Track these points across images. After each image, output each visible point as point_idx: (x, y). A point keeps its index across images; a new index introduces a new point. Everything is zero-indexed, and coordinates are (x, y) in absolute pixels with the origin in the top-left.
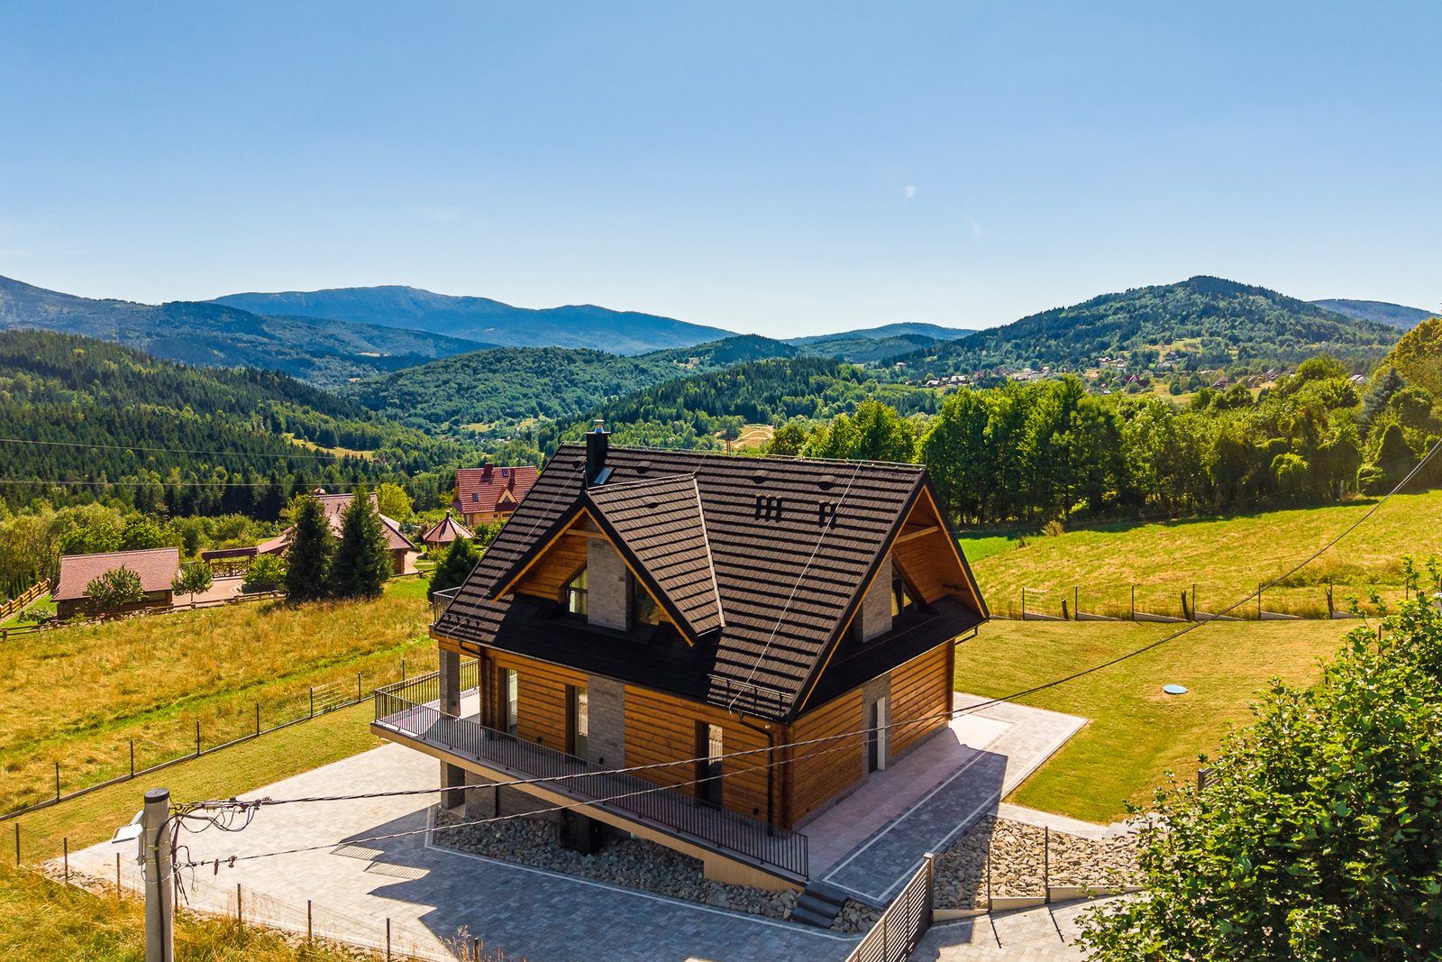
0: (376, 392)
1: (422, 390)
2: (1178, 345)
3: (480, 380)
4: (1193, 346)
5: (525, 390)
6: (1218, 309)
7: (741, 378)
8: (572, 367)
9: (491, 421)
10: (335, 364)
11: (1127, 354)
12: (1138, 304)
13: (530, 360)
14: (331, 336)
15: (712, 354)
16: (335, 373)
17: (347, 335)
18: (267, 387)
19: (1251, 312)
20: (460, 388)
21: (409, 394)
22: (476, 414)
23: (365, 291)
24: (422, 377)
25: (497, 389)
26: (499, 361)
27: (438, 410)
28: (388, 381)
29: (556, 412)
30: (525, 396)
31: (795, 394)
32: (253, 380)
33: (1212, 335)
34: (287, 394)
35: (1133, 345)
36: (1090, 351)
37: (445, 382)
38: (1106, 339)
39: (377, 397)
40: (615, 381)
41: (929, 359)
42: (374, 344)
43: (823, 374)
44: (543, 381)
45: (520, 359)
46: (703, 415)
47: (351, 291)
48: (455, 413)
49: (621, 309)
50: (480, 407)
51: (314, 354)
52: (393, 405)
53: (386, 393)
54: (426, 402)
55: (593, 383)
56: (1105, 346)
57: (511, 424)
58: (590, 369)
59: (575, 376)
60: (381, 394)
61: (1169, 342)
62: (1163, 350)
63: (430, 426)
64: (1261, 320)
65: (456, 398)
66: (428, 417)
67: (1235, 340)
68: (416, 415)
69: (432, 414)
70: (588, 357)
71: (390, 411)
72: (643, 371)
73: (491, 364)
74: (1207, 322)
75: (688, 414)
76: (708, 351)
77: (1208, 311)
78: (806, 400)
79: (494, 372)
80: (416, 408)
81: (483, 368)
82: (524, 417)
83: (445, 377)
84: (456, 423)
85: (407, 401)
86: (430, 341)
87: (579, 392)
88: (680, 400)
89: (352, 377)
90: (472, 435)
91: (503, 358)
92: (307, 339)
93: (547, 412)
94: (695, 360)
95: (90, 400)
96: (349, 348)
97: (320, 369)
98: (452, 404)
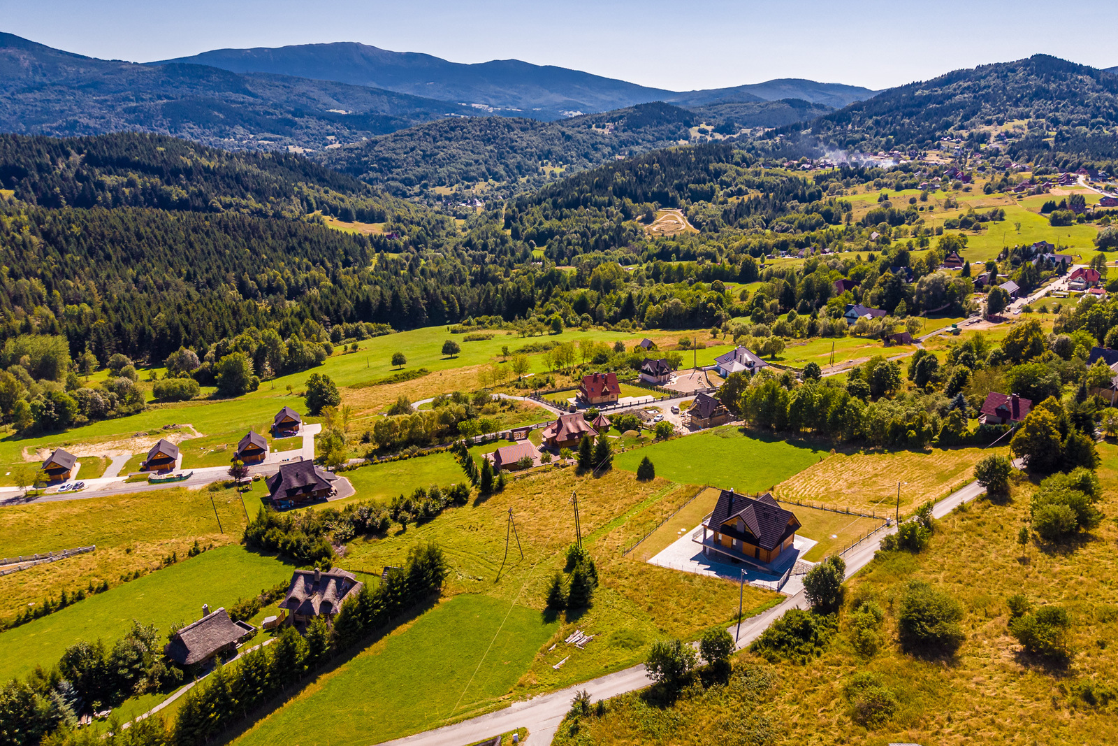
0: (358, 157)
1: (394, 156)
2: (1008, 127)
3: (439, 147)
4: (1020, 127)
5: (475, 157)
6: (1048, 91)
7: (656, 166)
8: (512, 135)
9: (451, 185)
10: (313, 123)
11: (965, 134)
12: (983, 83)
13: (478, 129)
14: (304, 94)
15: (625, 120)
16: (314, 132)
17: (316, 93)
18: (291, 169)
19: (1075, 95)
20: (425, 156)
21: (385, 159)
22: (440, 179)
23: (321, 47)
24: (393, 145)
25: (454, 156)
26: (453, 129)
27: (410, 175)
28: (366, 147)
29: (501, 176)
30: (476, 161)
31: (698, 181)
32: (280, 163)
33: (1038, 117)
34: (306, 175)
35: (973, 125)
36: (935, 130)
37: (413, 149)
38: (950, 118)
39: (360, 163)
40: (547, 148)
41: (804, 132)
42: (338, 100)
43: (721, 161)
44: (489, 148)
45: (470, 128)
46: (628, 201)
47: (311, 46)
48: (423, 177)
49: (541, 64)
50: (443, 171)
51: (294, 115)
52: (373, 169)
53: (366, 159)
54: (399, 167)
55: (529, 150)
56: (948, 125)
57: (468, 187)
58: (526, 136)
59: (515, 144)
60: (363, 159)
61: (1001, 123)
62: (994, 130)
63: (405, 188)
64: (1082, 103)
65: (422, 164)
66: (403, 181)
67: (1055, 122)
68: (393, 179)
69: (406, 178)
70: (523, 125)
71: (372, 175)
72: (568, 138)
73: (446, 132)
74: (1036, 104)
75: (617, 201)
76: (621, 117)
77: (1040, 94)
78: (706, 187)
79: (450, 139)
80: (392, 173)
81: (441, 136)
82: (478, 181)
83: (412, 144)
84: (425, 186)
85: (384, 166)
86: (385, 98)
87: (519, 158)
88: (610, 188)
89: (329, 135)
90: (439, 198)
91: (456, 127)
92: (284, 97)
93: (497, 178)
94: (610, 125)
95: (184, 194)
96: (320, 106)
97: (302, 128)
98: (420, 169)
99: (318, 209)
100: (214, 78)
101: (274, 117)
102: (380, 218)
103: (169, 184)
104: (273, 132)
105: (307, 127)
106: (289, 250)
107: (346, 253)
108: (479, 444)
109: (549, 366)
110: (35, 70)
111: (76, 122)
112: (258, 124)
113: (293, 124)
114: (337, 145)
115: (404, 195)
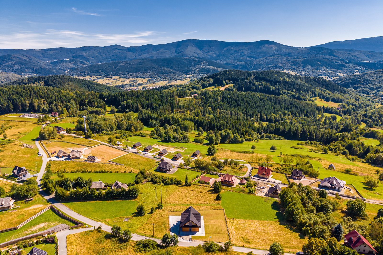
0: (356, 79)
1: (371, 79)
10: (351, 66)
14: (354, 56)
16: (351, 69)
17: (360, 55)
21: (367, 80)
24: (373, 75)
27: (374, 86)
28: (362, 75)
32: (315, 80)
42: (368, 57)
48: (379, 88)
52: (361, 83)
53: (359, 79)
54: (372, 83)
60: (358, 80)
63: (370, 91)
68: (366, 87)
69: (371, 88)
71: (359, 85)
80: (367, 85)
84: (379, 91)
85: (365, 82)
92: (347, 57)
95: (274, 88)
96: (359, 60)
97: (347, 67)
98: (380, 85)
99: (318, 96)
100: (324, 51)
101: (338, 64)
102: (341, 101)
103: (272, 85)
104: (335, 69)
105: (349, 67)
106: (287, 109)
107: (307, 112)
108: (211, 174)
109: (281, 161)
110: (276, 51)
111: (277, 65)
112: (331, 66)
113: (344, 66)
114: (358, 74)
115: (368, 93)
